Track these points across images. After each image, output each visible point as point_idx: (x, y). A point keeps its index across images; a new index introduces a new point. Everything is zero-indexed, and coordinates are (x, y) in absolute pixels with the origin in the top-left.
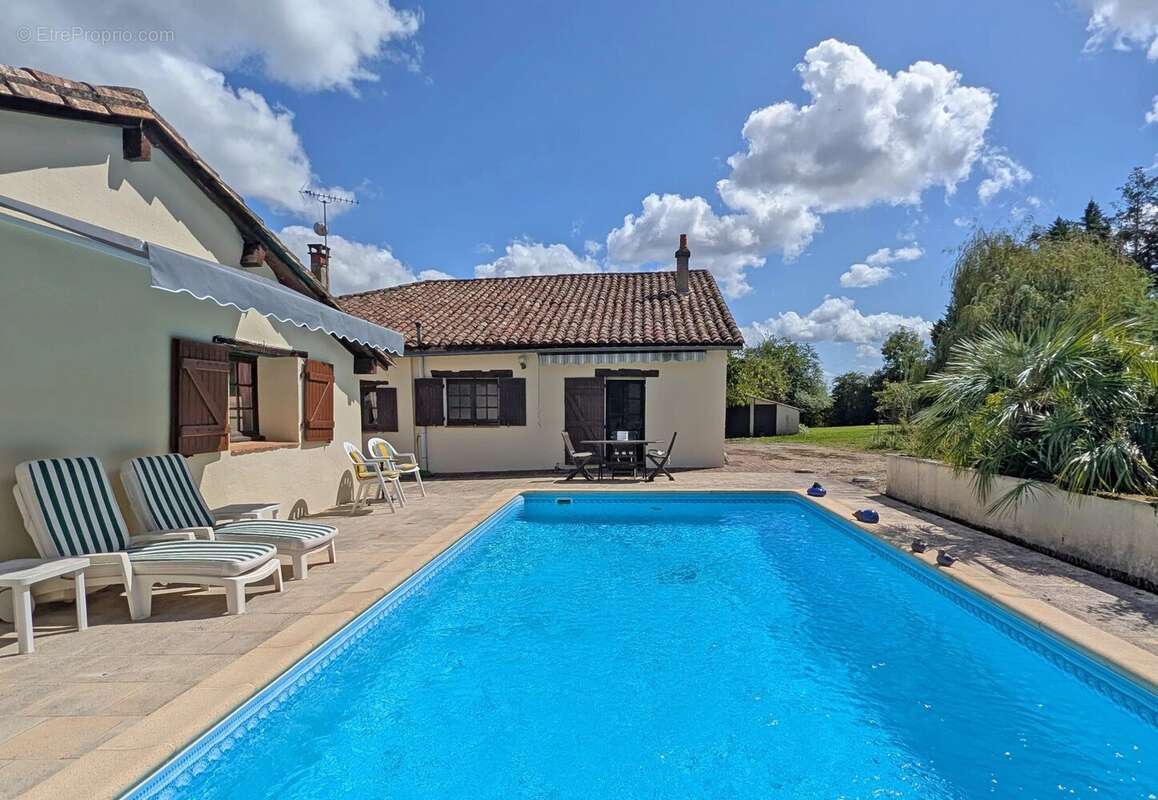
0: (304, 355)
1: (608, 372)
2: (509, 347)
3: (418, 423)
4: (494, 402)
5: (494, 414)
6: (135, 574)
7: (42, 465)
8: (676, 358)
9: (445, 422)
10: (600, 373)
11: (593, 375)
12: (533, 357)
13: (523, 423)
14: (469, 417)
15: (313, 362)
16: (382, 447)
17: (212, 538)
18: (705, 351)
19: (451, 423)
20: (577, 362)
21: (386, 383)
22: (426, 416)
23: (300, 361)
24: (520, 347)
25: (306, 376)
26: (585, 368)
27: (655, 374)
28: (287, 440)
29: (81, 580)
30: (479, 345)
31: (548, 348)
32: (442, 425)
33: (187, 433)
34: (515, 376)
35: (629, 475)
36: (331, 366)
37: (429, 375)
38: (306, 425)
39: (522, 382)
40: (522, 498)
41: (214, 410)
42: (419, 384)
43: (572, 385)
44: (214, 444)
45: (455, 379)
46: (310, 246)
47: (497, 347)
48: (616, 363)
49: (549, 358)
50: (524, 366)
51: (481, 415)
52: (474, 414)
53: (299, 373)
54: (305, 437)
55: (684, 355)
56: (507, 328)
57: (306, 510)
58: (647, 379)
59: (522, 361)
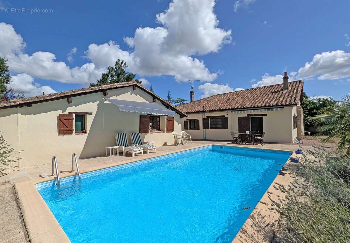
0: (167, 116)
1: (251, 115)
2: (223, 110)
3: (203, 128)
4: (221, 123)
5: (221, 126)
6: (124, 149)
7: (118, 134)
8: (272, 110)
9: (210, 128)
10: (248, 115)
11: (246, 116)
12: (230, 112)
13: (228, 128)
14: (215, 127)
15: (169, 117)
16: (184, 133)
17: (138, 146)
18: (283, 107)
19: (211, 128)
20: (241, 113)
21: (197, 119)
22: (205, 126)
23: (166, 117)
24: (226, 110)
25: (167, 119)
26: (244, 114)
27: (266, 115)
28: (164, 131)
29: (118, 149)
30: (216, 110)
31: (233, 110)
32: (209, 128)
33: (141, 130)
34: (225, 117)
35: (251, 143)
36: (173, 117)
37: (206, 117)
38: (167, 128)
39: (227, 118)
40: (212, 146)
41: (147, 126)
42: (204, 119)
43: (240, 119)
44: (147, 131)
45: (212, 118)
46: (190, 91)
47: (220, 110)
48: (253, 112)
49: (233, 112)
50: (227, 114)
51: (218, 126)
52: (216, 126)
53: (166, 119)
54: (167, 131)
55: (275, 109)
56: (225, 106)
57: (167, 144)
58: (263, 116)
59: (227, 113)
